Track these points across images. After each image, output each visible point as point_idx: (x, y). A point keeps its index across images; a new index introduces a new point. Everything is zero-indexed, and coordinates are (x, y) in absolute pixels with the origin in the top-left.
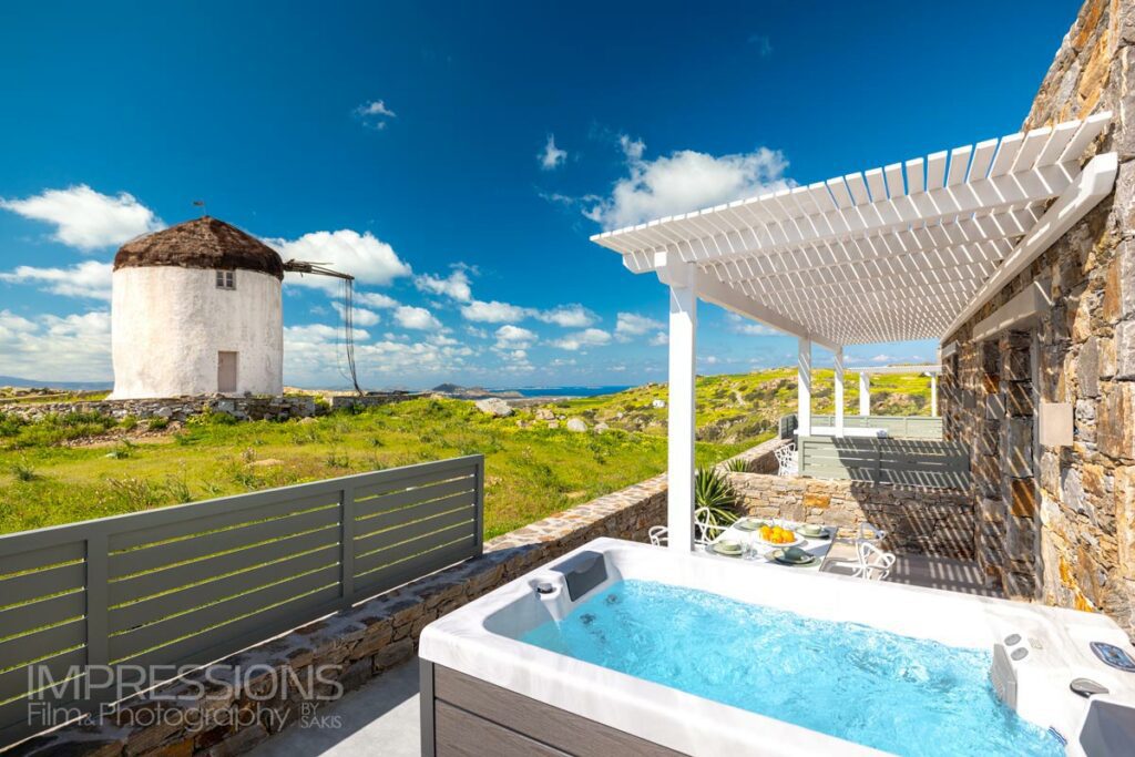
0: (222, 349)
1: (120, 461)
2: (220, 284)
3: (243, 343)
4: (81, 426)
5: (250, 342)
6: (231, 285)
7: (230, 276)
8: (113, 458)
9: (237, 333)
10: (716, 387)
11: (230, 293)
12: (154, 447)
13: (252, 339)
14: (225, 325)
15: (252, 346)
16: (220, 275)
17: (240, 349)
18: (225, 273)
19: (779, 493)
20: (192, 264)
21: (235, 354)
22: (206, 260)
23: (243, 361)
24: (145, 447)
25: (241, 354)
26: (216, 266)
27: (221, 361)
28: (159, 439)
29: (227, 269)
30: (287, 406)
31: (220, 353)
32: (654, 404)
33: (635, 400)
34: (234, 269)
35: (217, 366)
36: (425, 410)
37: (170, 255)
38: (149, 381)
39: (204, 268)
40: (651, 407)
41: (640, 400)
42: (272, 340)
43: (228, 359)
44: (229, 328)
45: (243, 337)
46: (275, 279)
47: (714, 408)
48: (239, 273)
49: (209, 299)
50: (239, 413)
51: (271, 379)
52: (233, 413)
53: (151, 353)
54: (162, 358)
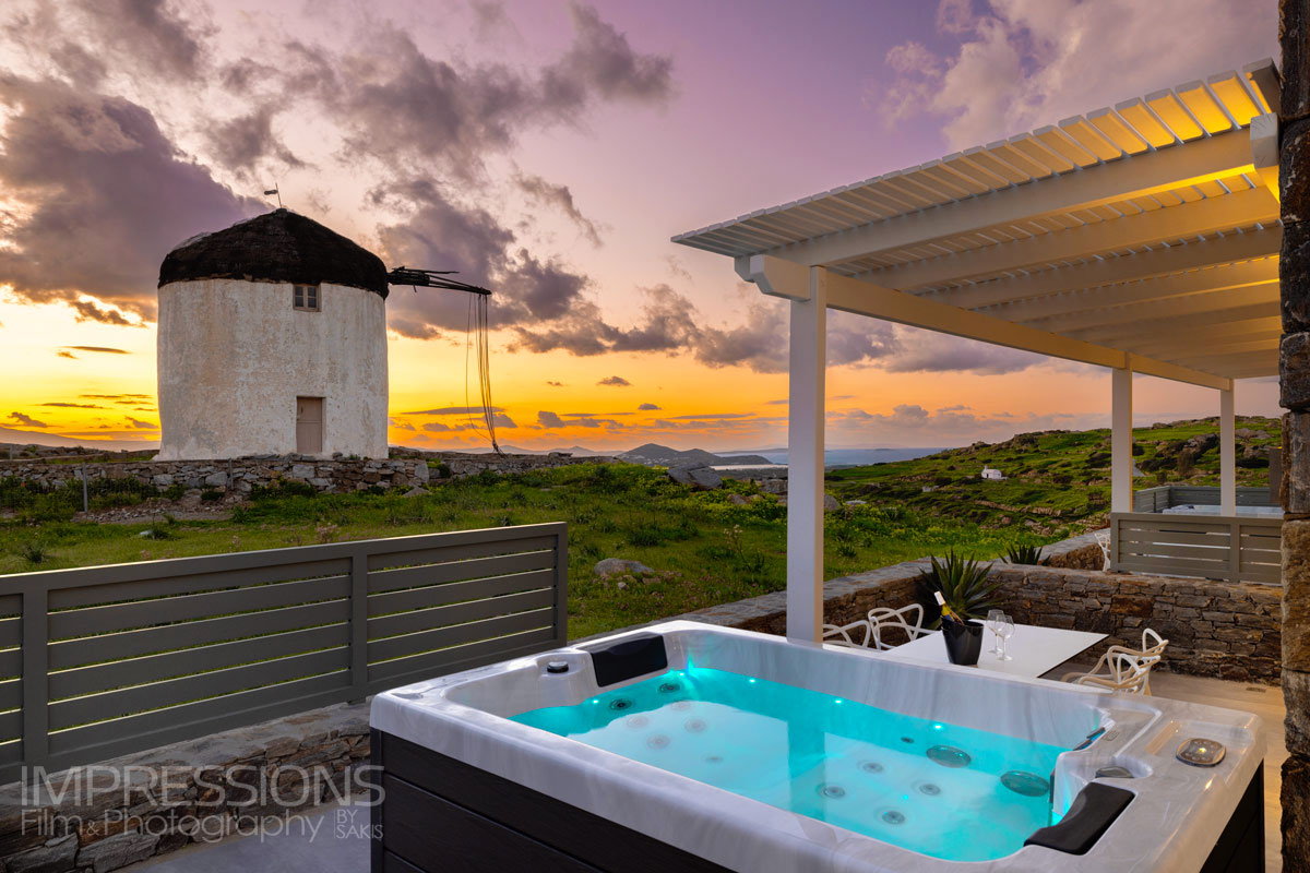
0: (302, 394)
1: (158, 541)
2: (298, 304)
3: (330, 385)
4: (112, 495)
5: (340, 384)
6: (314, 305)
7: (313, 293)
8: (149, 537)
9: (323, 372)
10: (1090, 450)
11: (313, 315)
12: (203, 524)
13: (343, 380)
14: (306, 360)
15: (343, 389)
16: (298, 292)
17: (327, 393)
18: (305, 289)
19: (1075, 594)
20: (261, 277)
21: (320, 400)
23: (331, 410)
24: (191, 524)
25: (329, 400)
26: (291, 279)
27: (300, 410)
28: (211, 513)
29: (309, 283)
30: (388, 472)
31: (299, 398)
32: (984, 476)
33: (952, 468)
34: (319, 283)
35: (295, 416)
36: (589, 479)
38: (204, 437)
39: (278, 281)
40: (979, 479)
41: (960, 470)
42: (373, 379)
43: (310, 407)
44: (311, 366)
45: (332, 378)
46: (376, 296)
47: (1087, 482)
48: (325, 289)
49: (283, 328)
50: (321, 482)
51: (372, 436)
52: (314, 482)
53: (207, 399)
54: (222, 406)
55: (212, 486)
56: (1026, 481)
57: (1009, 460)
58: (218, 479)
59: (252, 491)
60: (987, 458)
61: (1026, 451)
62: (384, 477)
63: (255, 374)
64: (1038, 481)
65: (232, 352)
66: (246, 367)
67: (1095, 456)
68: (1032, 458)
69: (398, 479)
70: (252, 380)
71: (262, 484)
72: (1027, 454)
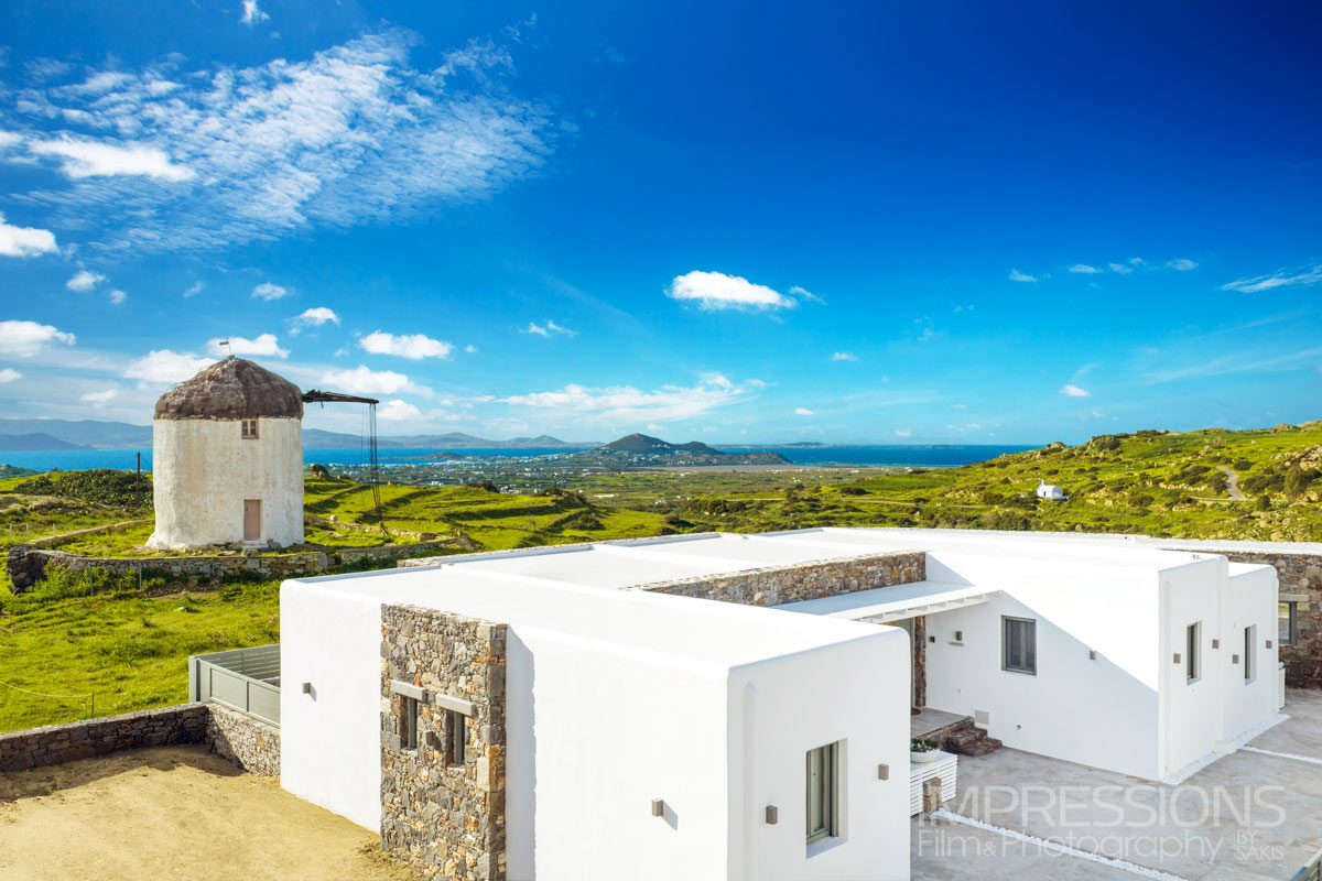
0: (247, 498)
2: (245, 432)
3: (266, 490)
5: (272, 490)
6: (254, 434)
7: (253, 424)
8: (183, 611)
9: (261, 481)
10: (1184, 460)
11: (254, 442)
13: (274, 486)
14: (250, 474)
15: (273, 493)
16: (245, 424)
17: (263, 497)
18: (249, 421)
20: (221, 417)
21: (259, 501)
22: (233, 412)
23: (265, 509)
25: (264, 502)
26: (240, 416)
27: (246, 509)
29: (251, 417)
30: (303, 562)
31: (245, 501)
32: (1040, 494)
33: (1006, 481)
34: (258, 416)
35: (243, 514)
37: (203, 409)
38: (187, 529)
39: (231, 419)
40: (1034, 497)
42: (293, 484)
43: (252, 508)
44: (253, 478)
45: (266, 484)
46: (295, 420)
48: (262, 421)
49: (235, 451)
50: (264, 571)
51: (292, 524)
52: (259, 571)
53: (188, 504)
54: (198, 507)
55: (202, 573)
56: (1093, 502)
57: (1082, 471)
58: (205, 569)
59: (224, 577)
60: (1054, 467)
61: (1104, 460)
62: (300, 566)
63: (218, 485)
64: (1109, 503)
65: (204, 470)
66: (212, 480)
67: (1188, 469)
68: (1109, 469)
69: (308, 567)
70: (216, 489)
71: (230, 572)
72: (1105, 464)
